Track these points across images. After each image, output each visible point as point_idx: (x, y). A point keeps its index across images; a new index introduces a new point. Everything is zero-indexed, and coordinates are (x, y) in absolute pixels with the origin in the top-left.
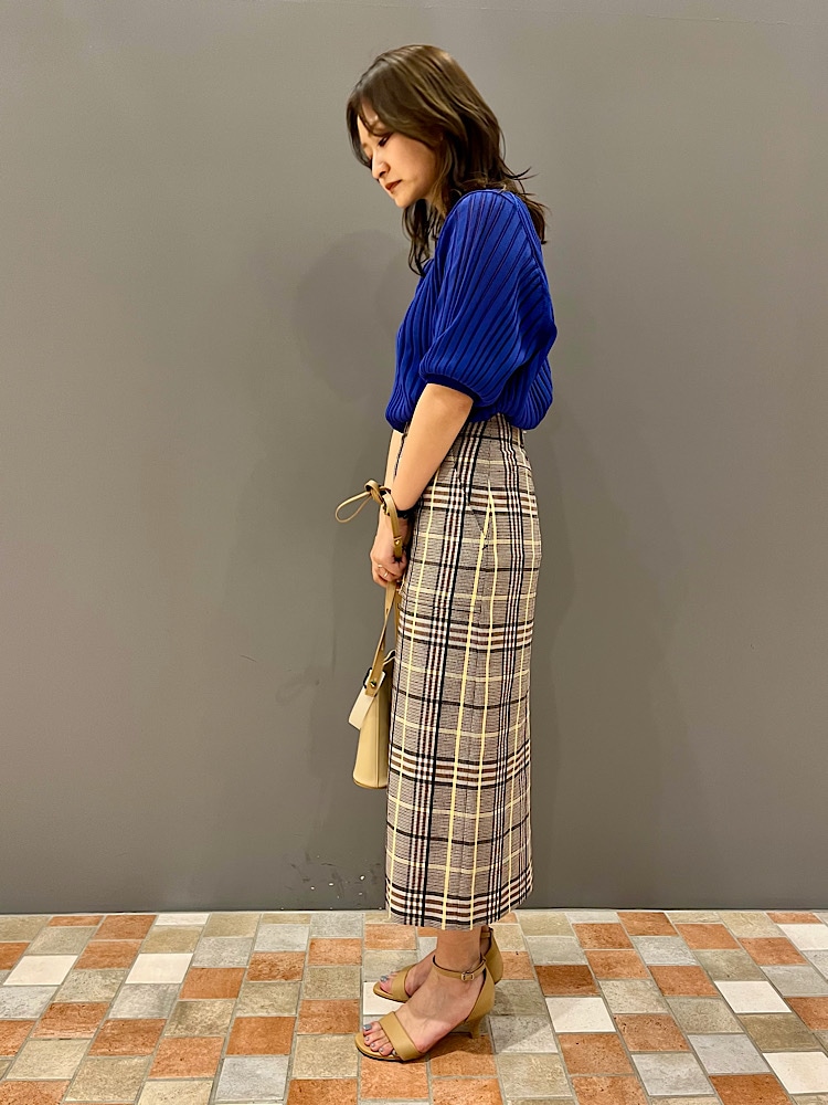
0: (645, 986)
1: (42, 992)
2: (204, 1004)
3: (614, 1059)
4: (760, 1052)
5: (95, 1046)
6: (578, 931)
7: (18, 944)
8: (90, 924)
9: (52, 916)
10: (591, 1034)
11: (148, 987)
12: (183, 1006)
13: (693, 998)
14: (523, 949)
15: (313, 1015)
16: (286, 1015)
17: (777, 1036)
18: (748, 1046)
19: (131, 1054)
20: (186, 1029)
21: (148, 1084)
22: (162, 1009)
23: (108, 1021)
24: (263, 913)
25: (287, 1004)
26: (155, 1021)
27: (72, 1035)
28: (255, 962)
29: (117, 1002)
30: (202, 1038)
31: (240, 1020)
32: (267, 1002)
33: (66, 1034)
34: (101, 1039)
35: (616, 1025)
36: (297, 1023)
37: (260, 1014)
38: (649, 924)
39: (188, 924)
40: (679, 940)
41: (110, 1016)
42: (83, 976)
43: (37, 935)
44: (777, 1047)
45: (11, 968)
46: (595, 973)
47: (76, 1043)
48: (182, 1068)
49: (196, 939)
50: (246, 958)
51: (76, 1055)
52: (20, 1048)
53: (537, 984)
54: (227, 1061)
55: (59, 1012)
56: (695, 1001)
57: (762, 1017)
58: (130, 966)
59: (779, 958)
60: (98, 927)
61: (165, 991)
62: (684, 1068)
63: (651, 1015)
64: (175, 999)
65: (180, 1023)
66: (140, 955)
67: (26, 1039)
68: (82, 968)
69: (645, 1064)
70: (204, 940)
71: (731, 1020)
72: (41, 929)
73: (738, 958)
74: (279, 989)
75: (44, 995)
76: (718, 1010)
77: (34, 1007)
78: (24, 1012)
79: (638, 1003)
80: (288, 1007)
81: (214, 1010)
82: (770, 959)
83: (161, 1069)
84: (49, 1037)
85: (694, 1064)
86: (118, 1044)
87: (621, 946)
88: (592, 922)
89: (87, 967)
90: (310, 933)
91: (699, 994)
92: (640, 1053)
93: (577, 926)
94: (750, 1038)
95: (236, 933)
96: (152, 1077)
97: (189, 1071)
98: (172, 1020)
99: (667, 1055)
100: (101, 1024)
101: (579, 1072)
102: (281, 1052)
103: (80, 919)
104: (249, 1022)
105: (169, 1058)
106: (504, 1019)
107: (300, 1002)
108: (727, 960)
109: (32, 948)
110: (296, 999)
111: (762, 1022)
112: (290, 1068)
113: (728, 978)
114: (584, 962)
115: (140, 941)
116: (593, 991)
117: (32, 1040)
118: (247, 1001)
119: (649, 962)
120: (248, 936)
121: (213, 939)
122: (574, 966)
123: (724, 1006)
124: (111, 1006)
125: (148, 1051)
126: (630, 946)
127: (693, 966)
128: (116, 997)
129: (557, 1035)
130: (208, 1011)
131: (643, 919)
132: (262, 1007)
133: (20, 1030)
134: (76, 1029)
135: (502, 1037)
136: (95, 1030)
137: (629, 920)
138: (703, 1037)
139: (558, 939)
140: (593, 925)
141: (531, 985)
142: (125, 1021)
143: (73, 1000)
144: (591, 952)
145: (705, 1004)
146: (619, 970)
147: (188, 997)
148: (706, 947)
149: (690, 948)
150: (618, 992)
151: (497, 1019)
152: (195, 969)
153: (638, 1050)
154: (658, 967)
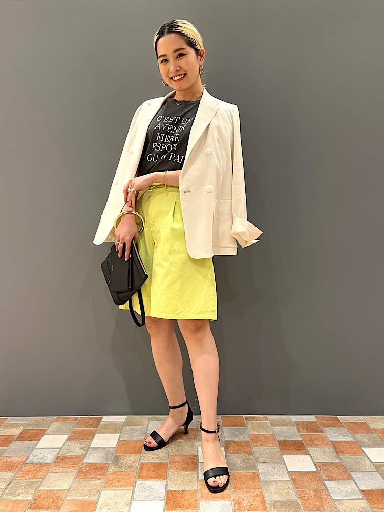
0: (329, 450)
1: (53, 451)
2: (126, 457)
3: (316, 483)
5: (78, 475)
6: (297, 425)
7: (41, 430)
8: (73, 421)
9: (56, 417)
10: (305, 472)
11: (100, 449)
12: (117, 457)
13: (352, 455)
14: (271, 433)
15: (176, 462)
16: (163, 462)
18: (379, 477)
19: (94, 478)
20: (119, 468)
21: (103, 492)
22: (107, 459)
23: (83, 464)
24: (150, 416)
26: (105, 464)
27: (68, 470)
29: (87, 455)
30: (126, 472)
31: (142, 464)
32: (155, 456)
33: (65, 470)
34: (81, 472)
35: (316, 468)
36: (169, 465)
37: (152, 461)
38: (330, 422)
39: (117, 421)
40: (345, 429)
41: (84, 462)
42: (71, 444)
43: (50, 425)
45: (39, 440)
46: (306, 444)
47: (70, 473)
48: (118, 485)
49: (121, 427)
51: (70, 479)
52: (44, 477)
53: (278, 449)
54: (138, 482)
55: (61, 460)
56: (353, 457)
58: (92, 440)
60: (77, 422)
61: (108, 451)
62: (349, 487)
63: (333, 463)
64: (113, 454)
65: (116, 465)
66: (96, 435)
67: (47, 472)
68: (70, 440)
69: (330, 485)
70: (125, 429)
71: (371, 465)
72: (51, 423)
73: (373, 437)
75: (54, 452)
76: (364, 461)
77: (50, 458)
78: (46, 460)
79: (327, 458)
80: (164, 458)
81: (131, 459)
83: (109, 485)
84: (56, 471)
85: (354, 485)
86: (88, 474)
87: (318, 432)
89: (73, 440)
91: (355, 454)
93: (296, 423)
94: (380, 473)
95: (139, 425)
96: (104, 489)
97: (121, 486)
98: (112, 464)
99: (341, 481)
100: (80, 465)
101: (300, 489)
102: (163, 478)
103: (68, 418)
104: (147, 465)
105: (112, 480)
106: (264, 464)
107: (170, 456)
108: (368, 439)
109: (48, 431)
110: (168, 454)
112: (167, 485)
113: (369, 446)
114: (300, 439)
115: (96, 428)
116: (305, 453)
117: (50, 472)
118: (146, 455)
119: (331, 439)
120: (144, 426)
121: (128, 428)
122: (296, 441)
123: (367, 459)
124: (85, 457)
125: (102, 477)
127: (352, 441)
128: (86, 453)
129: (289, 472)
130: (128, 460)
131: (327, 420)
132: (153, 458)
133: (45, 468)
134: (69, 468)
135: (264, 473)
136: (78, 468)
137: (321, 420)
138: (357, 473)
139: (287, 428)
140: (304, 422)
141: (276, 449)
142: (91, 464)
143: (67, 455)
144: (303, 435)
145: (358, 458)
146: (317, 443)
147: (119, 453)
148: (358, 433)
149: (350, 433)
150: (317, 453)
151: (261, 465)
152: (122, 441)
153: (327, 479)
154: (336, 442)
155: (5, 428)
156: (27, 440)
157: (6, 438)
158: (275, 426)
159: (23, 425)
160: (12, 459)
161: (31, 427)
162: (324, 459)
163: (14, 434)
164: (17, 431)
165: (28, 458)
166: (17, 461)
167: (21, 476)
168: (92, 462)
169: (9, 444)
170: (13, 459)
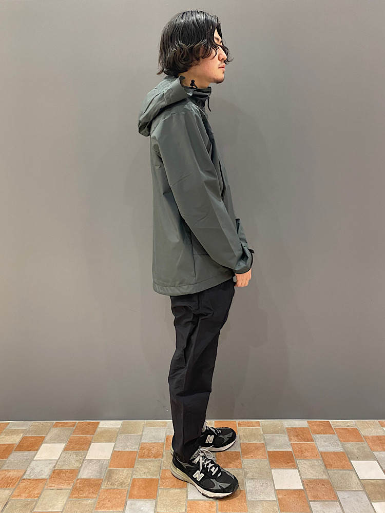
0: (318, 462)
1: (50, 464)
2: (119, 472)
3: (302, 505)
4: (371, 501)
5: (72, 494)
6: (288, 432)
7: (40, 437)
8: (71, 426)
9: (55, 422)
10: (292, 490)
11: (95, 461)
12: (110, 472)
13: (341, 470)
14: (262, 442)
15: (167, 478)
16: (154, 478)
17: (379, 493)
18: (365, 498)
19: (87, 497)
20: (111, 484)
22: (101, 473)
23: (78, 480)
24: (146, 421)
25: (155, 471)
26: (98, 480)
27: (62, 487)
28: (142, 449)
29: (82, 469)
30: (118, 490)
31: (134, 479)
32: (147, 471)
33: (60, 487)
34: (75, 490)
35: (303, 485)
36: (160, 482)
37: (143, 477)
38: (322, 428)
39: (113, 427)
40: (336, 437)
41: (79, 477)
42: (68, 455)
43: (49, 432)
44: (379, 499)
45: (37, 450)
46: (295, 456)
47: (64, 491)
48: (109, 505)
49: (116, 435)
50: (138, 446)
51: (63, 498)
52: (40, 495)
53: (268, 462)
54: (129, 502)
55: (57, 474)
56: (341, 472)
57: (372, 481)
58: (88, 450)
59: (383, 448)
60: (74, 428)
61: (102, 464)
63: (321, 480)
64: (107, 468)
65: (109, 481)
66: (92, 444)
67: (43, 489)
68: (67, 450)
69: (316, 506)
70: (119, 436)
71: (358, 483)
72: (50, 429)
73: (363, 447)
74: (152, 464)
75: (51, 465)
76: (352, 478)
77: (46, 473)
78: (42, 474)
79: (314, 473)
80: (155, 473)
81: (123, 474)
82: (379, 448)
83: (101, 505)
84: (52, 488)
86: (81, 492)
87: (308, 441)
88: (295, 427)
89: (70, 450)
90: (166, 432)
91: (343, 468)
92: (314, 501)
93: (288, 429)
94: (366, 493)
95: (134, 433)
96: (96, 511)
97: (112, 508)
98: (106, 480)
99: (327, 503)
100: (75, 481)
101: (285, 511)
102: (152, 498)
103: (66, 423)
104: (138, 482)
105: (103, 500)
106: (252, 481)
107: (161, 471)
108: (358, 449)
109: (46, 439)
110: (159, 469)
111: (373, 484)
112: (156, 507)
113: (358, 459)
114: (290, 450)
115: (92, 436)
116: (294, 466)
117: (46, 489)
118: (138, 470)
119: (321, 449)
120: (139, 434)
121: (123, 435)
122: (285, 452)
123: (355, 475)
124: (79, 471)
125: (94, 496)
126: (312, 440)
127: (341, 452)
128: (82, 466)
129: (276, 490)
130: (121, 475)
131: (319, 425)
132: (144, 473)
133: (41, 484)
134: (64, 484)
135: (251, 491)
136: (72, 484)
137: (313, 425)
138: (344, 492)
139: (279, 436)
140: (295, 428)
141: (265, 462)
142: (85, 479)
143: (63, 468)
144: (294, 444)
145: (346, 474)
146: (306, 454)
147: (112, 467)
148: (348, 441)
149: (341, 441)
150: (305, 466)
151: (249, 481)
152: (116, 451)
153: (313, 499)
154: (325, 453)
155: (6, 435)
156: (26, 450)
157: (6, 448)
158: (267, 434)
159: (23, 431)
160: (10, 473)
161: (31, 433)
162: (312, 474)
163: (14, 443)
164: (16, 439)
165: (25, 472)
166: (15, 476)
167: (17, 494)
168: (86, 477)
169: (9, 455)
170: (12, 474)
